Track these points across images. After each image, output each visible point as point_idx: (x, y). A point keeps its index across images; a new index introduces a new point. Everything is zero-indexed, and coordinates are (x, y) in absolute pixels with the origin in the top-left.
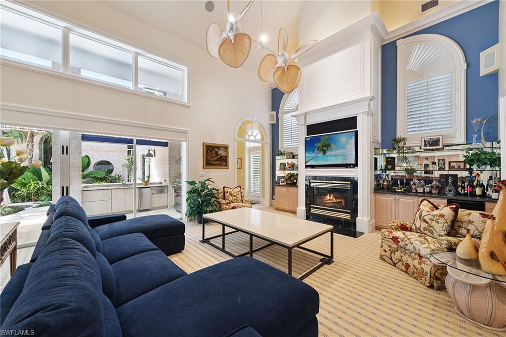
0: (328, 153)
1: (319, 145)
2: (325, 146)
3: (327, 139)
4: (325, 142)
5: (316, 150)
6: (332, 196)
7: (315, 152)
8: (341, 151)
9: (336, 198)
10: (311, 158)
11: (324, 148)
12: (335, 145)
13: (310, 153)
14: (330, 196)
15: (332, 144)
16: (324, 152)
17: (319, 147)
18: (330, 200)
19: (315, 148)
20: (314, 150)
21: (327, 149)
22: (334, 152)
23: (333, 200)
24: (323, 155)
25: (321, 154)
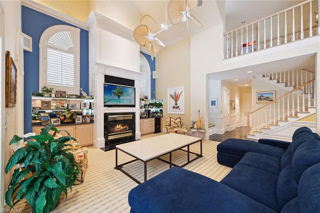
0: (121, 98)
1: (115, 91)
2: (119, 93)
3: (121, 89)
4: (119, 90)
5: (113, 95)
6: (120, 125)
7: (112, 96)
8: (129, 97)
9: (123, 126)
10: (109, 100)
11: (119, 94)
12: (126, 93)
13: (108, 96)
14: (119, 126)
15: (124, 93)
16: (119, 97)
17: (115, 93)
18: (119, 128)
19: (112, 93)
20: (112, 94)
21: (121, 95)
22: (125, 98)
23: (121, 128)
24: (118, 98)
25: (117, 98)
